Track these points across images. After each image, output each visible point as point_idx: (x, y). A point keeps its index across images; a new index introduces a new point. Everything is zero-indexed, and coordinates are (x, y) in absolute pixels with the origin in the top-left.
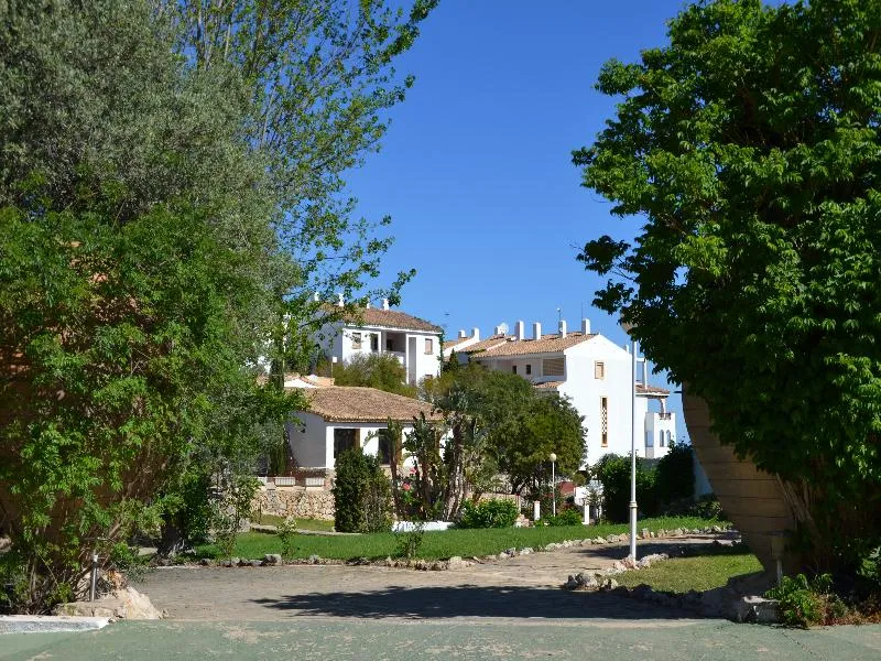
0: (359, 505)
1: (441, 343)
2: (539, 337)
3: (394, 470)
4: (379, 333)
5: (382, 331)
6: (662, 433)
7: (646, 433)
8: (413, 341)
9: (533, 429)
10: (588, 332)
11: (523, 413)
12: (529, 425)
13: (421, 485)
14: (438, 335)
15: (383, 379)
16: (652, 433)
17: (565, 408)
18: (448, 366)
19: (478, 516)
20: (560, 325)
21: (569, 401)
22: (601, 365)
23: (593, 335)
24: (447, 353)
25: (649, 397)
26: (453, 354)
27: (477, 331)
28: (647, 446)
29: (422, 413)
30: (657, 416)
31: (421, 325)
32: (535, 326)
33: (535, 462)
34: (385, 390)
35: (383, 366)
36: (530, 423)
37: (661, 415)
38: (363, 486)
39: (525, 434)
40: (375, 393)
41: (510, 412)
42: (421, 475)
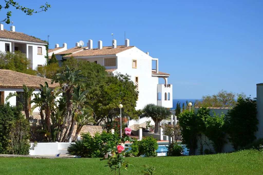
0: (7, 137)
1: (47, 49)
2: (101, 48)
3: (27, 114)
4: (10, 43)
5: (12, 42)
6: (166, 94)
7: (158, 94)
8: (31, 48)
9: (109, 92)
10: (128, 45)
11: (103, 83)
12: (106, 90)
13: (44, 122)
14: (45, 45)
15: (15, 65)
16: (161, 94)
17: (126, 81)
18: (51, 61)
19: (94, 143)
20: (113, 42)
21: (129, 78)
22: (135, 61)
23: (131, 46)
24: (50, 54)
25: (158, 76)
26: (53, 55)
27: (66, 45)
28: (158, 100)
29: (46, 83)
30: (163, 86)
31: (35, 40)
32: (99, 43)
33: (110, 109)
34: (17, 71)
35: (15, 59)
36: (106, 88)
37: (165, 86)
38: (10, 125)
39: (104, 94)
40: (11, 73)
41: (95, 83)
42: (45, 117)
